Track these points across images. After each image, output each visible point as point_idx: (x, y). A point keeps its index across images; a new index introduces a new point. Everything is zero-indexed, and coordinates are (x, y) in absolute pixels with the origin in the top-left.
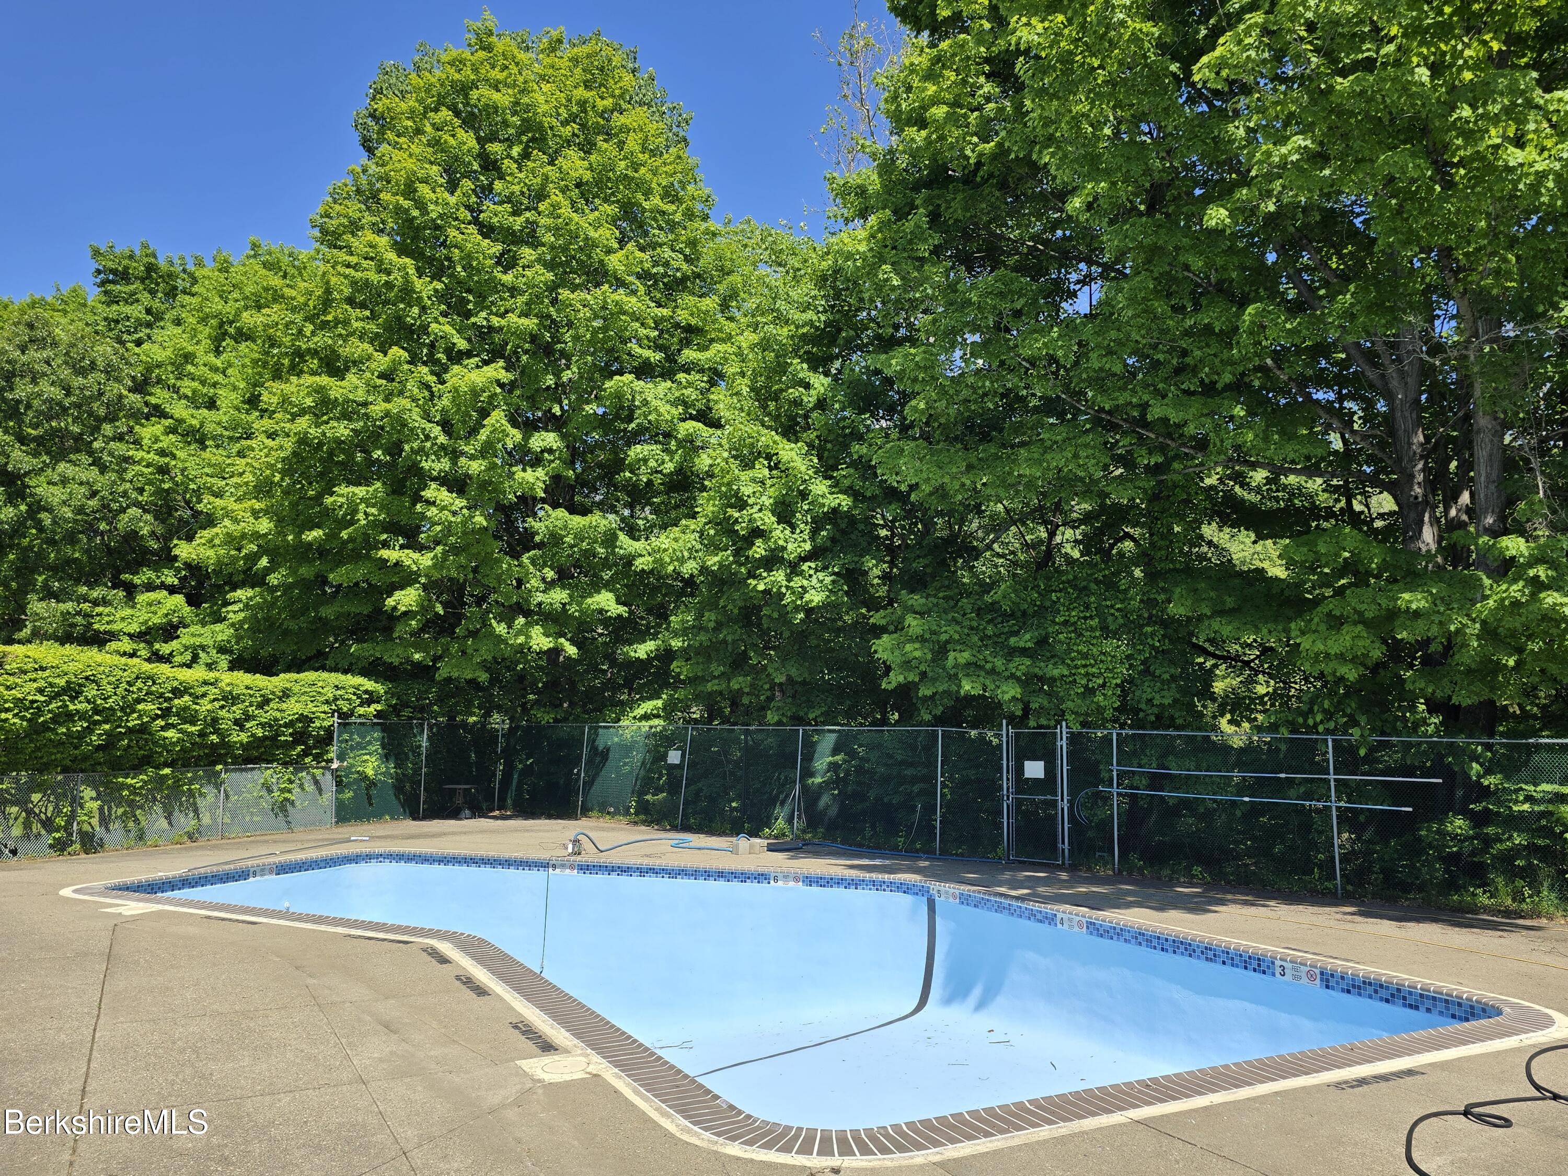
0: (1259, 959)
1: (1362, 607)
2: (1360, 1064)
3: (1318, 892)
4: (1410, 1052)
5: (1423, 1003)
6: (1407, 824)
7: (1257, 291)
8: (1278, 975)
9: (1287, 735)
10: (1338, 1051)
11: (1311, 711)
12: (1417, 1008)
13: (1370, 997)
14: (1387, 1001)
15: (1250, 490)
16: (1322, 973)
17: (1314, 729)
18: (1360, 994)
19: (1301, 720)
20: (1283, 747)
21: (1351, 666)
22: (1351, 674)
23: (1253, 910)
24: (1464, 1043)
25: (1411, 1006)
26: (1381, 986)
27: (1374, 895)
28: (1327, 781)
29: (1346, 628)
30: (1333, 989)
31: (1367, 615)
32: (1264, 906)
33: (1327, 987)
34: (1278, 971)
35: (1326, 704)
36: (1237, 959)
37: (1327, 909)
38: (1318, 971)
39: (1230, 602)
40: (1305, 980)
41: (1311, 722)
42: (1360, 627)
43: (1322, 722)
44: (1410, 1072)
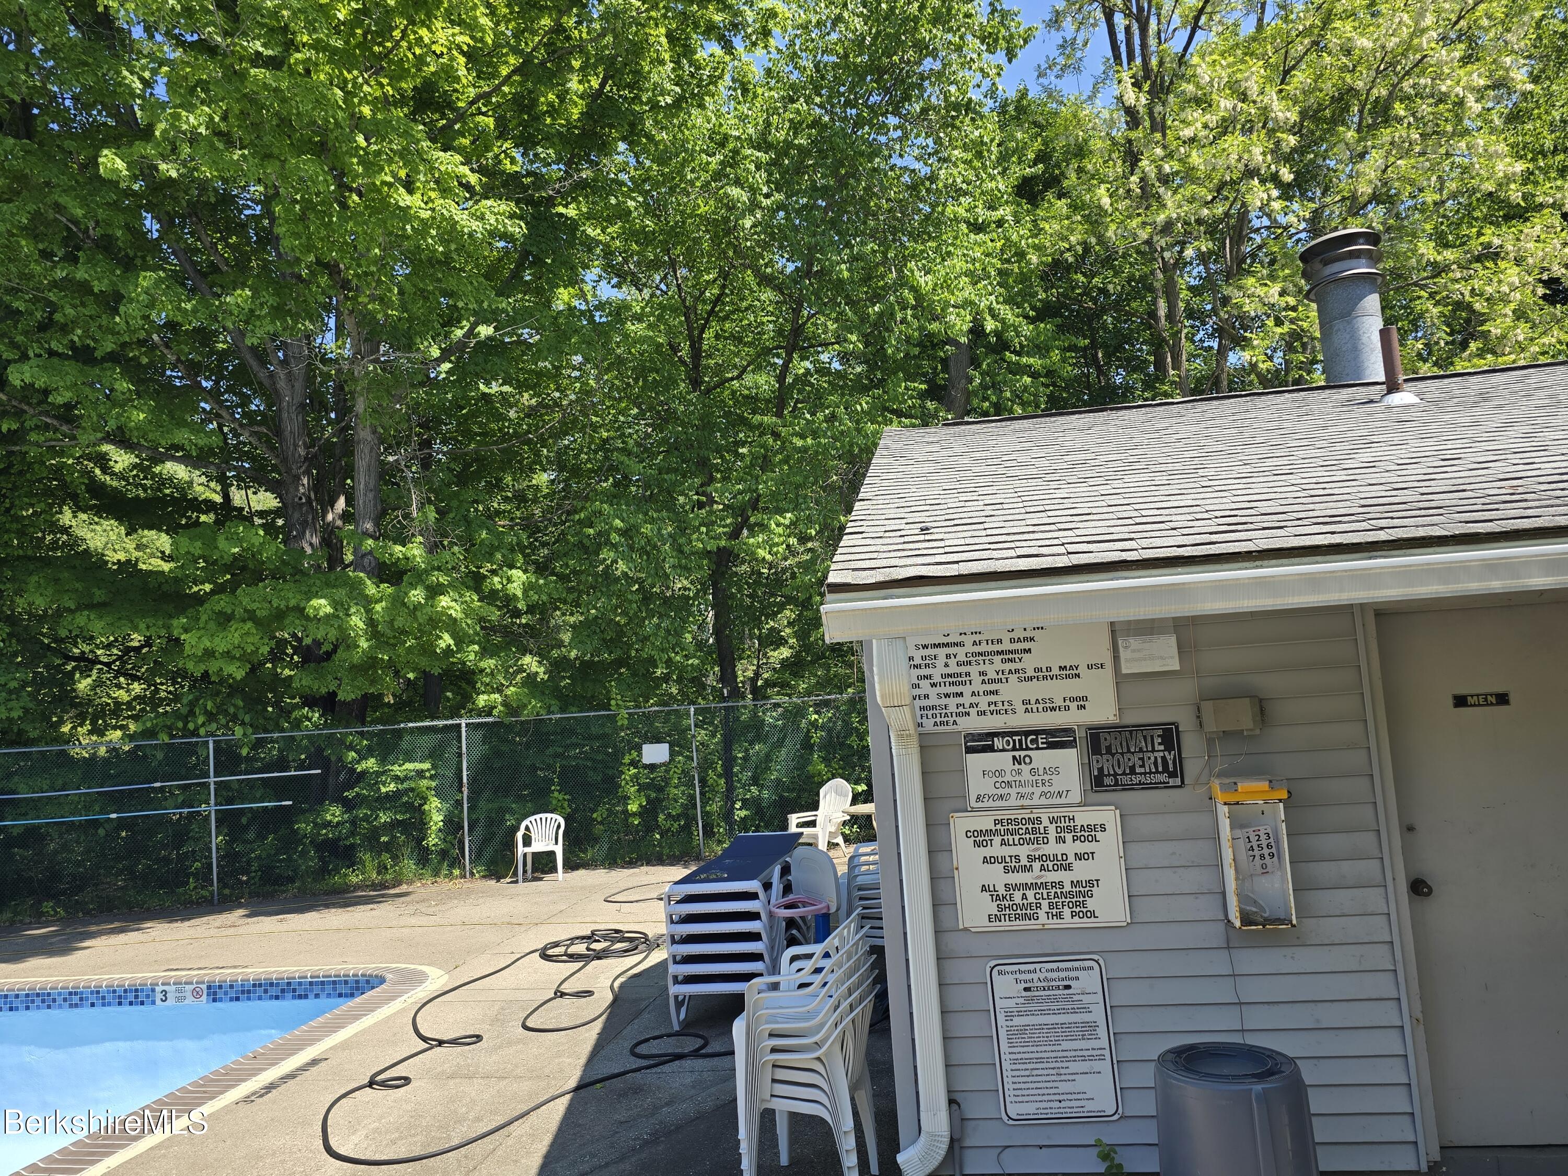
0: (136, 991)
1: (255, 606)
2: (265, 1069)
3: (192, 903)
4: (312, 1041)
5: (312, 991)
6: (284, 817)
7: (143, 258)
8: (158, 1002)
9: (167, 740)
10: (242, 1064)
11: (192, 713)
12: (306, 997)
13: (260, 998)
14: (277, 998)
15: (113, 474)
16: (209, 987)
17: (195, 733)
18: (249, 999)
19: (180, 724)
20: (160, 755)
21: (238, 664)
22: (237, 672)
23: (122, 938)
24: (357, 1018)
25: (300, 997)
26: (272, 984)
27: (251, 895)
28: (206, 786)
29: (234, 625)
30: (221, 1000)
31: (258, 613)
32: (138, 930)
33: (214, 1000)
34: (159, 996)
35: (210, 705)
36: (109, 997)
37: (205, 919)
38: (204, 987)
39: (99, 595)
40: (190, 1000)
41: (191, 726)
42: (249, 624)
43: (203, 725)
44: (314, 1062)
